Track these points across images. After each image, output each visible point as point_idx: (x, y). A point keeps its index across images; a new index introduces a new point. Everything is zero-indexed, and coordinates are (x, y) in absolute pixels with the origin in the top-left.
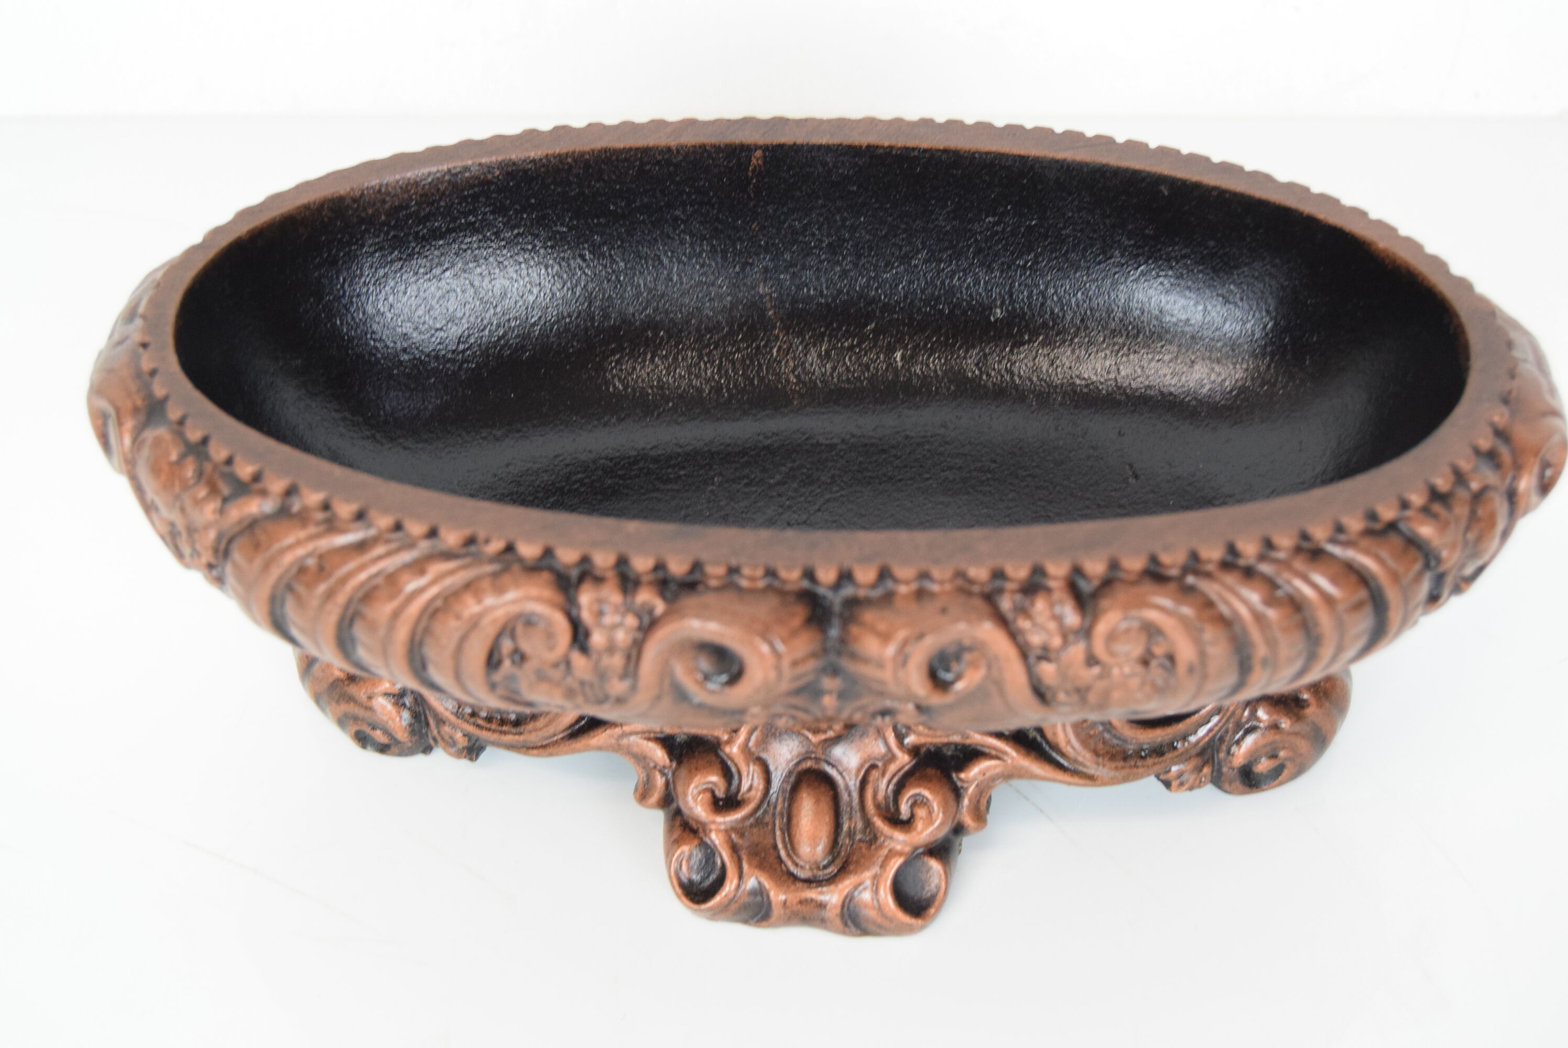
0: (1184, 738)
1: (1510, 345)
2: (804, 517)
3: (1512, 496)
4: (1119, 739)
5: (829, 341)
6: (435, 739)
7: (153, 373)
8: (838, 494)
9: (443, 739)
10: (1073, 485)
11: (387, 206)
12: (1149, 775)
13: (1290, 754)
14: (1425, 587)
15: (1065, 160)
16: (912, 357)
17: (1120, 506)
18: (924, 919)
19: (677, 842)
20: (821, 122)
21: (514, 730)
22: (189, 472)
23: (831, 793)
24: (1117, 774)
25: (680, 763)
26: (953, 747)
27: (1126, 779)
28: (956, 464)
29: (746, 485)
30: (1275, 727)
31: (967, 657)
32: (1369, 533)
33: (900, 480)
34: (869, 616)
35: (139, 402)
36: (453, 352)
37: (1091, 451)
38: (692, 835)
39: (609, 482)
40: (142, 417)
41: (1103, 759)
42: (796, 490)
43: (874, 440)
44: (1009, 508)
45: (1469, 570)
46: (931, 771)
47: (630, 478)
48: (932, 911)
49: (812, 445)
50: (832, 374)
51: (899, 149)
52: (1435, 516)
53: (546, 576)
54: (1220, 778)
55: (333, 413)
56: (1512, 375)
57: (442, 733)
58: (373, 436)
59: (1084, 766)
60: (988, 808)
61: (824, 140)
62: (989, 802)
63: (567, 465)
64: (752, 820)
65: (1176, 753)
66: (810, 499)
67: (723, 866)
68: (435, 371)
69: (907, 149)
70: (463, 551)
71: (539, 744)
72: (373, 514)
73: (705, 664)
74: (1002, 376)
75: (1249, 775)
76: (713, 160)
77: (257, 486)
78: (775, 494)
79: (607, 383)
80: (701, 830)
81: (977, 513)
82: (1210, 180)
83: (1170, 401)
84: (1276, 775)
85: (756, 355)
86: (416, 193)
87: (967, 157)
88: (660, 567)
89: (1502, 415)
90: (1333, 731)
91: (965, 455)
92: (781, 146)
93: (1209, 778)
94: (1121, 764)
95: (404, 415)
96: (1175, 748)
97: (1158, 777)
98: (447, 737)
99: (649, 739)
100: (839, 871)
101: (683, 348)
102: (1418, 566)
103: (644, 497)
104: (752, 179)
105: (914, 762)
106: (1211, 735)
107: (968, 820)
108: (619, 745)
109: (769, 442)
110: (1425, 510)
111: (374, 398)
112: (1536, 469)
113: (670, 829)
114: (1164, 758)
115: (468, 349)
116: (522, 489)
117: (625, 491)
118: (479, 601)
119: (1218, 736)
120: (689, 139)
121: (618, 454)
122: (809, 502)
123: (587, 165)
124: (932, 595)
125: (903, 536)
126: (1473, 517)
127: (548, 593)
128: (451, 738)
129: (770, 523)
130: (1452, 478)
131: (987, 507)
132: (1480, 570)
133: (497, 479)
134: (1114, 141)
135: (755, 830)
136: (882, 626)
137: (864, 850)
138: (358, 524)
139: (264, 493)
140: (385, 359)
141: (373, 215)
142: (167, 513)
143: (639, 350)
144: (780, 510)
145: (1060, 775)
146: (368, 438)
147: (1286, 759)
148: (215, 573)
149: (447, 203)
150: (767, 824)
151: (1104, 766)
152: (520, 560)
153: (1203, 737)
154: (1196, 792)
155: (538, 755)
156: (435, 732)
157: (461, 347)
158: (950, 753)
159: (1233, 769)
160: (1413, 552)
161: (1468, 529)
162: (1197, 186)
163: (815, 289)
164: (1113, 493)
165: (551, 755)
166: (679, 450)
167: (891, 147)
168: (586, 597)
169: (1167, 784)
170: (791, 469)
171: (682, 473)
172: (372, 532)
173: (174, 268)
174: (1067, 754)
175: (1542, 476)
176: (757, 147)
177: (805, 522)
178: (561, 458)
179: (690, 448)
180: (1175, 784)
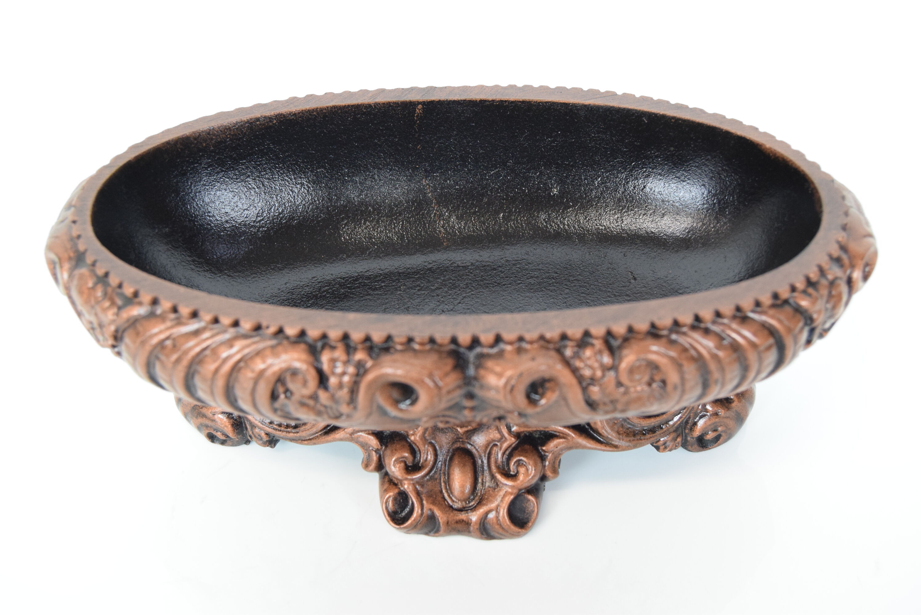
0: (667, 422)
1: (843, 198)
2: (452, 307)
3: (850, 282)
4: (631, 424)
5: (463, 210)
6: (250, 436)
7: (79, 237)
8: (470, 294)
9: (255, 436)
10: (600, 285)
11: (213, 142)
12: (648, 444)
13: (724, 429)
14: (804, 336)
15: (590, 105)
16: (508, 216)
17: (627, 295)
18: (526, 529)
19: (386, 491)
20: (454, 88)
21: (294, 431)
22: (99, 293)
23: (472, 460)
24: (630, 444)
25: (386, 446)
26: (538, 433)
27: (635, 447)
28: (535, 274)
29: (419, 290)
30: (716, 414)
31: (548, 385)
32: (773, 306)
33: (504, 285)
34: (490, 364)
35: (72, 255)
36: (254, 221)
37: (609, 265)
38: (394, 487)
39: (343, 291)
40: (73, 263)
41: (622, 436)
42: (446, 292)
43: (489, 263)
44: (566, 298)
45: (827, 325)
46: (527, 447)
47: (354, 289)
48: (530, 524)
49: (455, 267)
50: (464, 228)
51: (498, 101)
52: (810, 295)
53: (303, 346)
54: (686, 443)
55: (187, 258)
56: (846, 214)
57: (254, 433)
58: (210, 270)
59: (612, 440)
60: (559, 465)
61: (457, 97)
62: (560, 462)
63: (319, 282)
64: (428, 477)
65: (662, 431)
66: (455, 297)
67: (413, 503)
68: (244, 233)
69: (502, 101)
70: (254, 333)
71: (308, 438)
72: (202, 314)
73: (396, 394)
74: (558, 225)
75: (702, 441)
76: (395, 111)
77: (137, 300)
78: (435, 295)
79: (340, 236)
80: (399, 484)
81: (548, 302)
82: (670, 113)
83: (651, 237)
84: (717, 440)
85: (422, 218)
86: (230, 134)
87: (535, 105)
88: (368, 339)
89: (843, 237)
90: (746, 415)
91: (539, 270)
92: (432, 102)
93: (680, 444)
94: (632, 438)
95: (228, 257)
96: (662, 428)
97: (652, 445)
98: (257, 435)
99: (369, 434)
100: (477, 504)
101: (381, 216)
102: (801, 324)
103: (362, 299)
104: (417, 121)
105: (517, 442)
106: (681, 420)
107: (549, 473)
108: (352, 438)
109: (430, 266)
110: (804, 292)
111: (210, 248)
112: (861, 267)
113: (382, 483)
114: (656, 434)
115: (262, 220)
116: (294, 296)
117: (352, 296)
118: (264, 362)
119: (684, 421)
120: (381, 99)
121: (347, 276)
122: (454, 298)
123: (325, 116)
124: (526, 351)
125: (508, 316)
126: (830, 296)
127: (304, 356)
128: (260, 436)
129: (432, 311)
130: (818, 273)
131: (553, 298)
132: (833, 324)
133: (280, 291)
134: (616, 95)
135: (429, 483)
136: (498, 369)
137: (491, 492)
138: (194, 320)
139: (140, 304)
140: (215, 226)
141: (206, 147)
142: (88, 316)
143: (357, 217)
144: (438, 303)
145: (599, 446)
146: (207, 271)
147: (722, 432)
148: (116, 350)
149: (247, 139)
150: (436, 479)
151: (623, 440)
152: (287, 338)
153: (677, 422)
154: (674, 452)
155: (308, 444)
156: (251, 433)
157: (259, 219)
158: (537, 436)
159: (693, 438)
160: (799, 316)
161: (828, 302)
162: (663, 117)
163: (454, 181)
164: (623, 288)
165: (315, 444)
166: (381, 272)
167: (493, 101)
168: (325, 358)
169: (658, 448)
170: (444, 280)
171: (383, 284)
172: (202, 324)
173: (93, 179)
174: (603, 434)
175: (864, 271)
176: (419, 103)
177: (452, 310)
178: (316, 279)
179: (387, 270)
180: (662, 448)
